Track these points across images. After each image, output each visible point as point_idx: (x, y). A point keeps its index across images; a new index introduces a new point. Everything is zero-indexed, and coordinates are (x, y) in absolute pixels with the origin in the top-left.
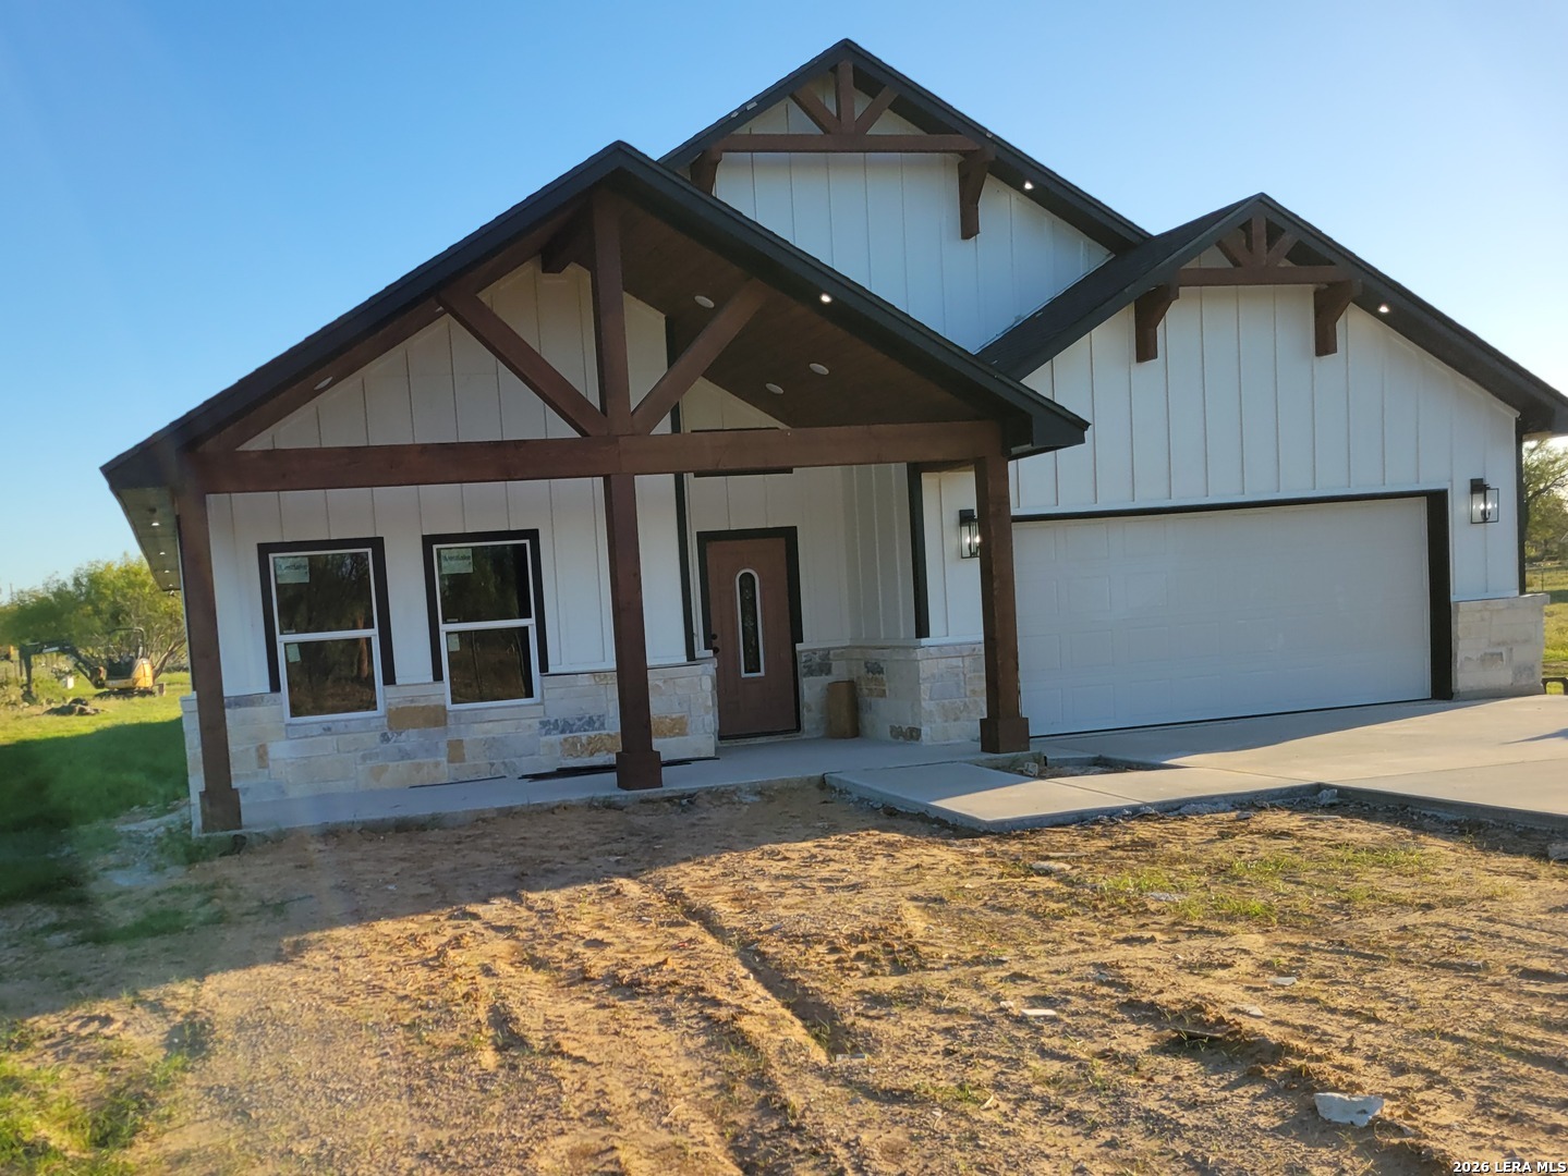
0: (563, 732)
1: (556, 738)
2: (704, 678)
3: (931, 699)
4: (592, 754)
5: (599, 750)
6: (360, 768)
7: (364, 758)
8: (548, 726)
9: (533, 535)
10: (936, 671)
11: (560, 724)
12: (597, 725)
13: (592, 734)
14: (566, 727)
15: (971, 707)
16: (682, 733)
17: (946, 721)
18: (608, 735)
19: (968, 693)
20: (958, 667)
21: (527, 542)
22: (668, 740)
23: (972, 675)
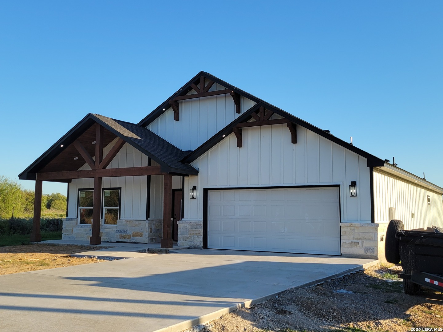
0: (120, 233)
1: (118, 234)
2: (146, 224)
3: (180, 234)
4: (124, 239)
5: (125, 238)
6: (86, 236)
7: (87, 234)
8: (117, 231)
9: (120, 189)
10: (181, 227)
11: (119, 231)
12: (126, 232)
13: (125, 234)
14: (121, 232)
15: (190, 238)
16: (141, 237)
17: (183, 241)
18: (128, 235)
19: (189, 234)
20: (187, 227)
21: (119, 190)
22: (139, 238)
23: (190, 229)
